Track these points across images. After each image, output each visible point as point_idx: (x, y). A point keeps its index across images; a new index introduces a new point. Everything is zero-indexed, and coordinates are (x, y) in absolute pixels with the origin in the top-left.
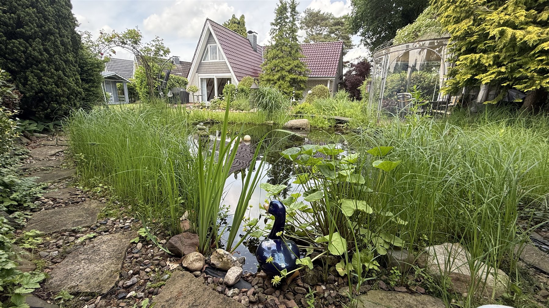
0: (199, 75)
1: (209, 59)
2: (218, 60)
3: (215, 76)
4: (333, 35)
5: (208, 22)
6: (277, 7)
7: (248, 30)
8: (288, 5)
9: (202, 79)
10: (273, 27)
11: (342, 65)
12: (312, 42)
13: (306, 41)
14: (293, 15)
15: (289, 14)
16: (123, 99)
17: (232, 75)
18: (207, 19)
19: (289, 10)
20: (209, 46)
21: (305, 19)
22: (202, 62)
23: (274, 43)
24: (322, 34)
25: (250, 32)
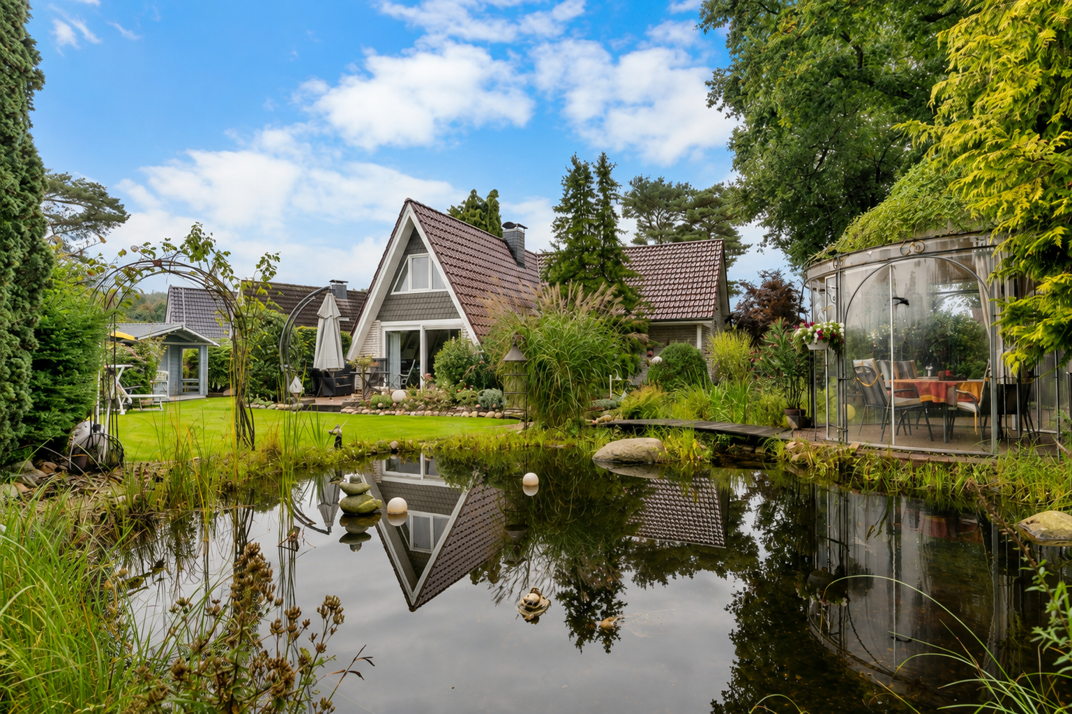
0: (384, 324)
1: (408, 288)
2: (429, 290)
3: (421, 325)
4: (696, 227)
5: (409, 206)
6: (568, 174)
7: (503, 221)
8: (591, 169)
9: (389, 335)
10: (561, 215)
11: (725, 289)
12: (651, 243)
13: (638, 240)
14: (603, 190)
15: (595, 186)
16: (196, 387)
17: (461, 322)
18: (409, 201)
19: (596, 179)
20: (409, 257)
21: (633, 195)
22: (393, 293)
23: (563, 247)
24: (671, 225)
25: (509, 225)
